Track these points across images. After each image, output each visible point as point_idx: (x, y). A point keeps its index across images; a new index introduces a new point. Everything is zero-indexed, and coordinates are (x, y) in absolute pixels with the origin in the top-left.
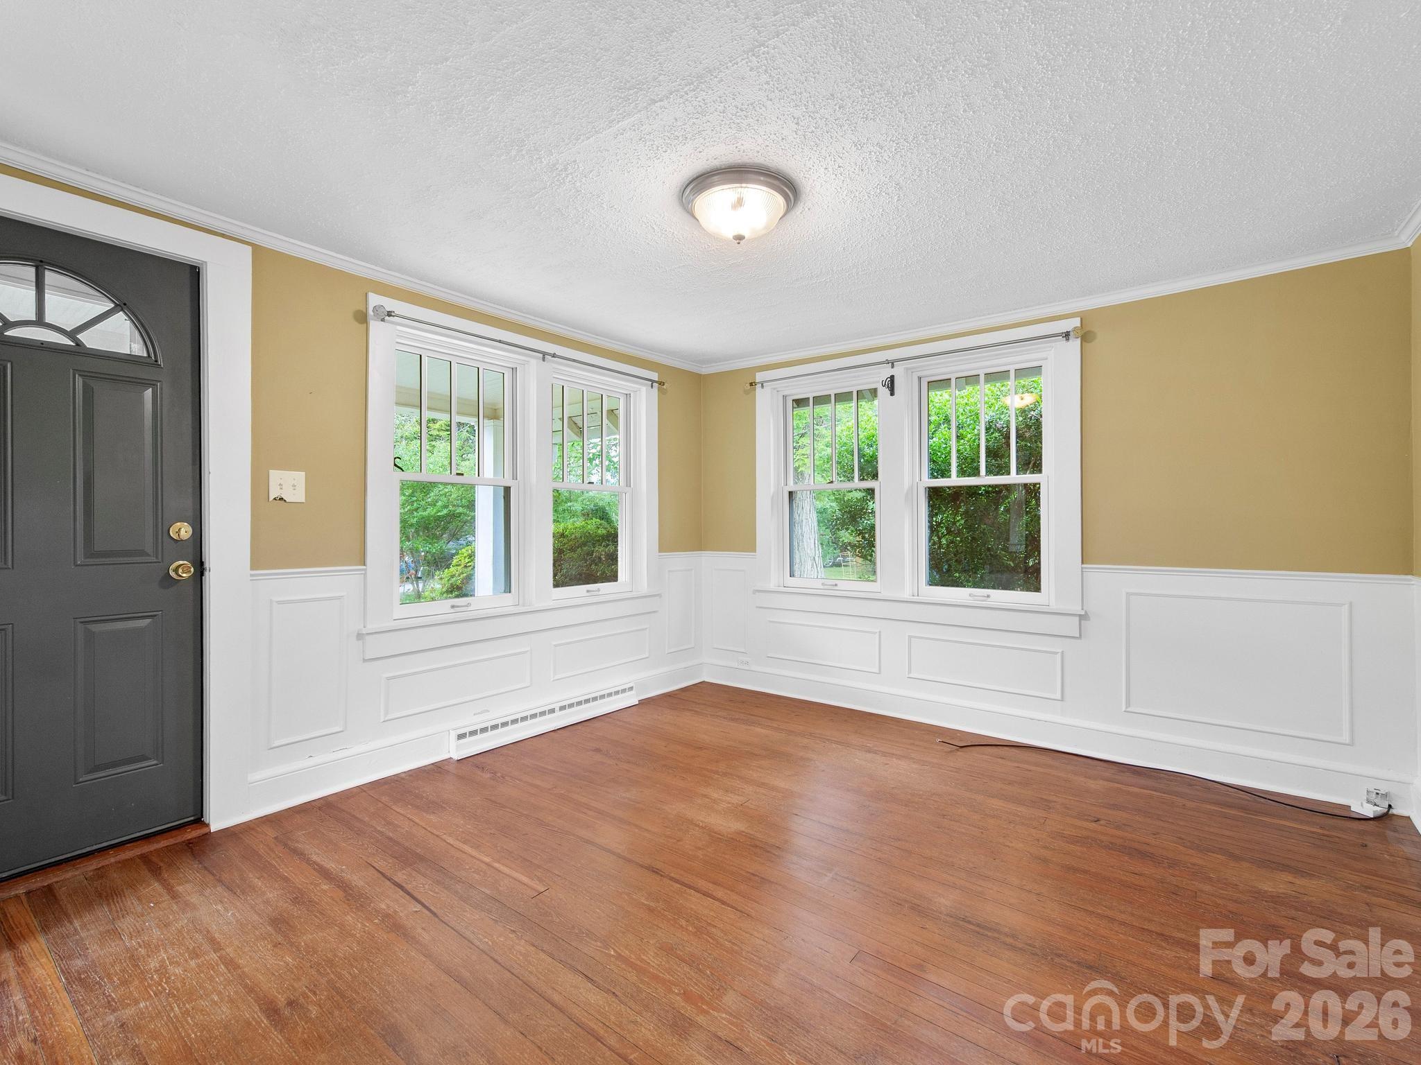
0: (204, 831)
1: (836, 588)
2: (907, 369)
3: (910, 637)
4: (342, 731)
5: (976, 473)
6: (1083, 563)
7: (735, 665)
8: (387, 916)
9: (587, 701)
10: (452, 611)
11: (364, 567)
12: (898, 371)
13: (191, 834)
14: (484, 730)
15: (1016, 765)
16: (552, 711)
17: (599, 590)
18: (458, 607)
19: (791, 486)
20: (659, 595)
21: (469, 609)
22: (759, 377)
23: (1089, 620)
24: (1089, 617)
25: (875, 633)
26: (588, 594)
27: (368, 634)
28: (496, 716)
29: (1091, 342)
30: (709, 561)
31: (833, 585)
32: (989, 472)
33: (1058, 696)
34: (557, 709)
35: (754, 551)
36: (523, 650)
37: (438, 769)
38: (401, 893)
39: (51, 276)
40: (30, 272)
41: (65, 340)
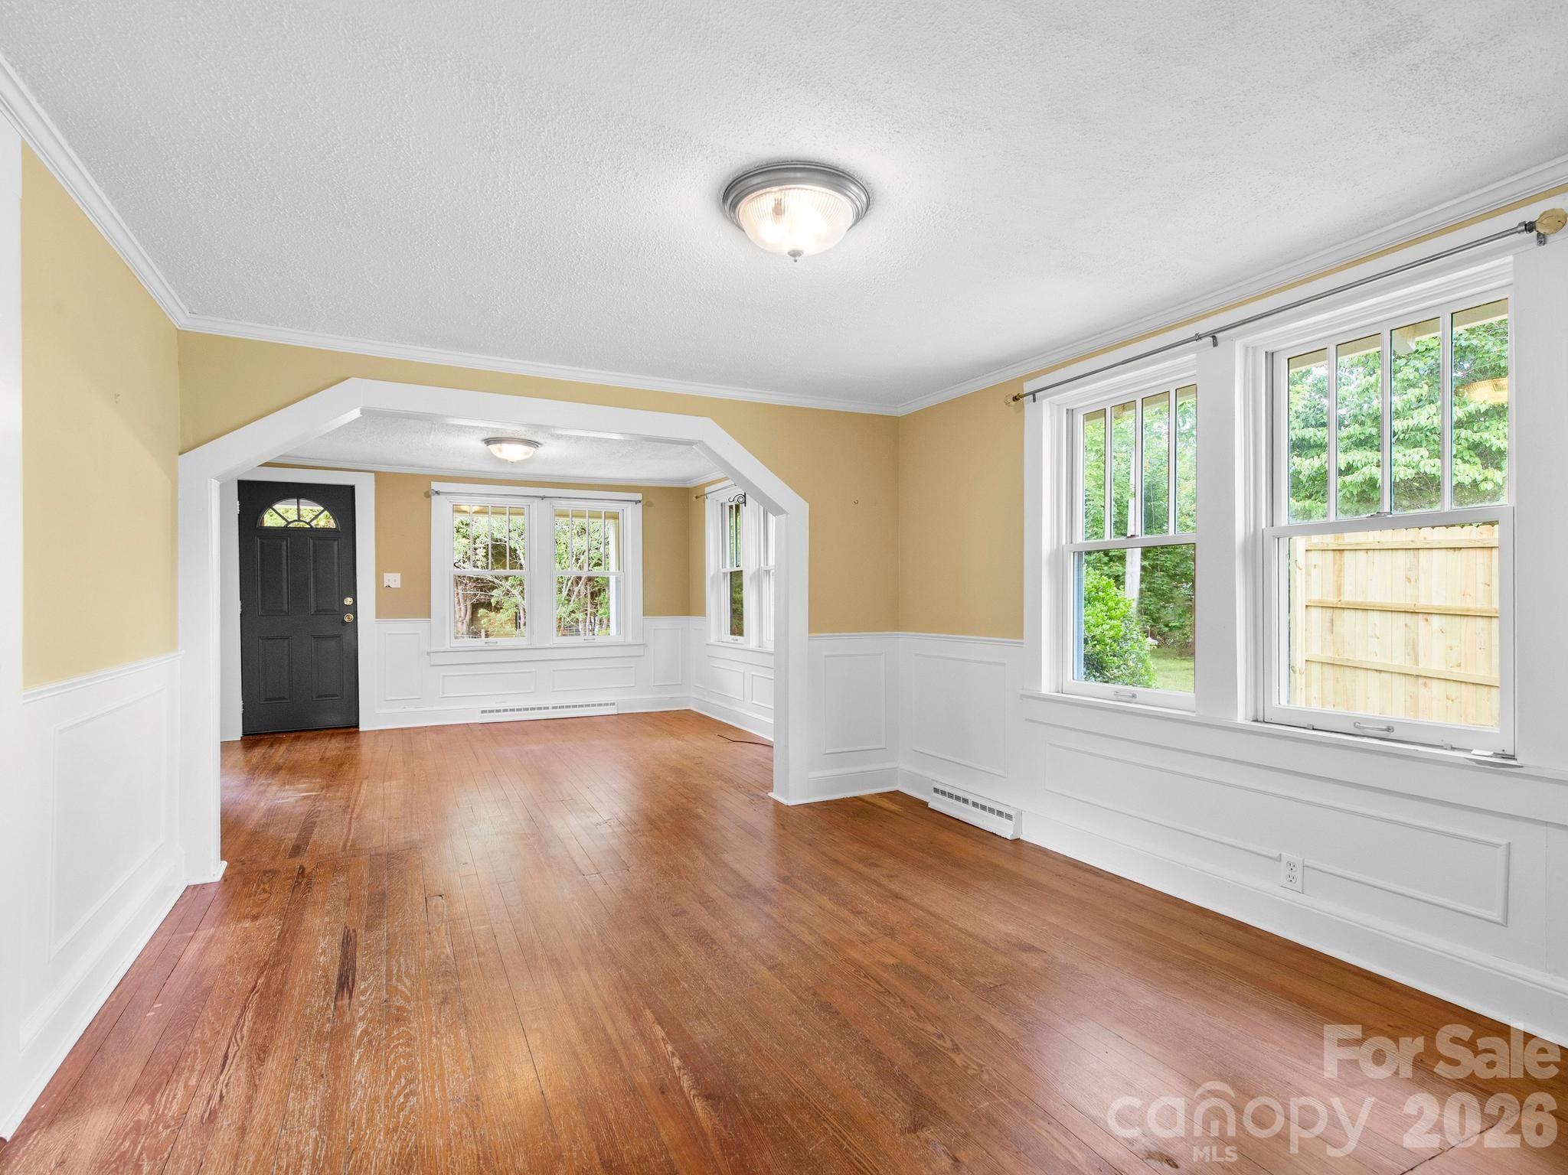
0: (357, 729)
4: (421, 699)
10: (485, 645)
11: (429, 619)
13: (353, 730)
16: (547, 708)
18: (489, 643)
19: (728, 569)
20: (645, 645)
21: (497, 644)
22: (706, 490)
25: (743, 673)
26: (585, 641)
27: (432, 652)
28: (509, 705)
35: (705, 615)
36: (531, 670)
39: (301, 501)
40: (296, 500)
41: (308, 526)
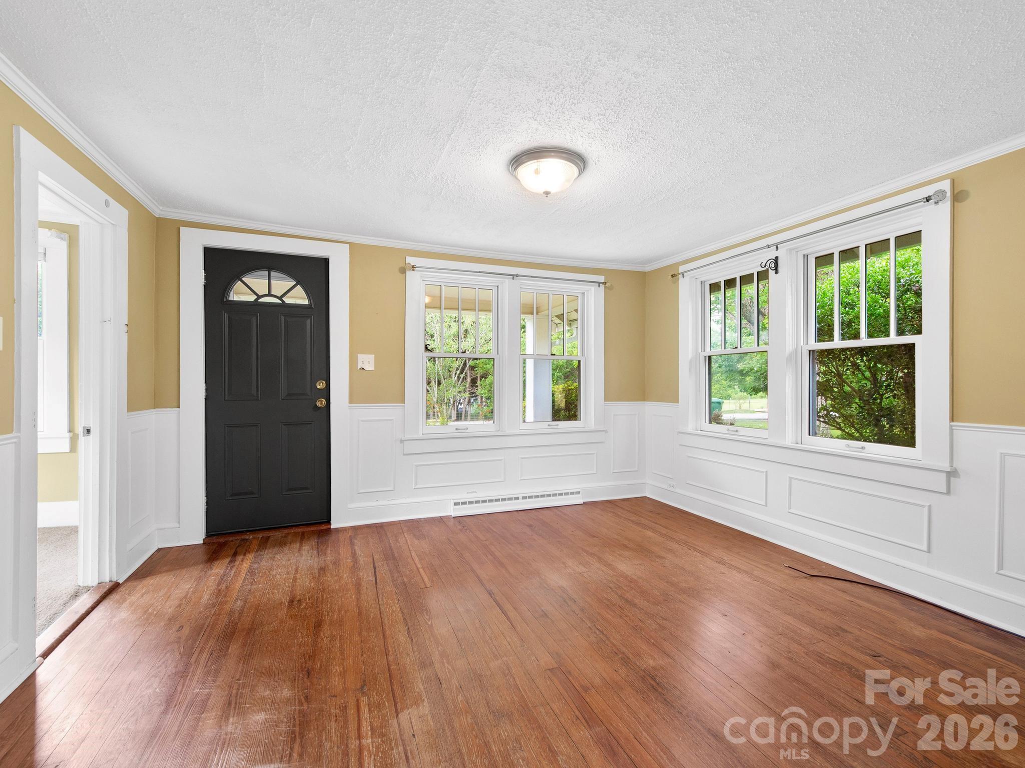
0: (328, 527)
1: (737, 433)
2: (791, 250)
3: (791, 479)
4: (393, 490)
5: (856, 336)
6: (952, 419)
7: (665, 487)
8: (359, 579)
9: (543, 496)
10: (456, 431)
11: (403, 404)
12: (781, 254)
13: (324, 527)
14: (471, 503)
15: (852, 599)
16: (517, 498)
17: (558, 425)
18: (459, 429)
19: (708, 352)
20: (606, 431)
21: (467, 431)
22: (682, 269)
23: (959, 478)
24: (959, 475)
25: (763, 472)
26: (549, 427)
27: (405, 440)
28: (481, 496)
29: (960, 202)
30: (651, 409)
31: (734, 431)
32: (870, 335)
33: (925, 548)
34: (521, 498)
35: (677, 401)
36: (501, 458)
37: (441, 520)
38: (373, 571)
39: (273, 274)
40: (266, 273)
41: (279, 301)
